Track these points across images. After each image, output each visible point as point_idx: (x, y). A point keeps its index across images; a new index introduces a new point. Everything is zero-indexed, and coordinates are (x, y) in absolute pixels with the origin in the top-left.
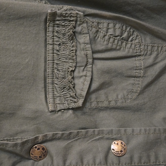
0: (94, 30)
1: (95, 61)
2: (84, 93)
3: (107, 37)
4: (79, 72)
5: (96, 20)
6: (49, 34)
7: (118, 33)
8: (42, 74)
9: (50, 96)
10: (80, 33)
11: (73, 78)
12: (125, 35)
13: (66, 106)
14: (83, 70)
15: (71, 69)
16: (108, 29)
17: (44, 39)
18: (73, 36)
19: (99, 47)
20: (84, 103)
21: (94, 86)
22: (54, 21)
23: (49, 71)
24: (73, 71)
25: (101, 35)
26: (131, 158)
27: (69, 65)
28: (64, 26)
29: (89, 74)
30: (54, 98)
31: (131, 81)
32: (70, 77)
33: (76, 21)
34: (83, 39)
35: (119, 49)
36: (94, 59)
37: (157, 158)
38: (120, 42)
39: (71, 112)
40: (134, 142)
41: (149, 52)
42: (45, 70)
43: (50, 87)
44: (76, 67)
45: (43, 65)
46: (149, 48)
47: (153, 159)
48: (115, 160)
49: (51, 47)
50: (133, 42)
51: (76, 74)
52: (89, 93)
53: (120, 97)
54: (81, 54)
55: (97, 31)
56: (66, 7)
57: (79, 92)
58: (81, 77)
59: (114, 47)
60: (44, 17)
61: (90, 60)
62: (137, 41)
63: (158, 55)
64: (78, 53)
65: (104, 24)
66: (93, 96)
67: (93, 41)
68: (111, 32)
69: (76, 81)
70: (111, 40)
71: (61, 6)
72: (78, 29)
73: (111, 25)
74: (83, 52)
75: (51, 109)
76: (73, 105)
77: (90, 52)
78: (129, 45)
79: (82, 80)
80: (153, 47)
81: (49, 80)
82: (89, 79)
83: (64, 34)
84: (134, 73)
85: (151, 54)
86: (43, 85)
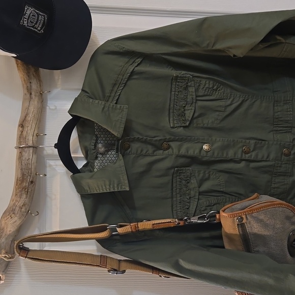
0: (198, 84)
1: (198, 102)
2: (190, 119)
3: (204, 89)
4: (188, 107)
5: (199, 79)
6: (173, 86)
7: (211, 86)
8: (168, 107)
9: (171, 119)
10: (190, 86)
11: (184, 110)
12: (215, 88)
13: (180, 125)
14: (190, 106)
15: (184, 105)
16: (205, 84)
17: (170, 89)
18: (186, 88)
19: (200, 94)
20: (189, 124)
21: (196, 115)
22: (177, 79)
23: (172, 106)
24: (185, 106)
25: (201, 87)
26: (213, 153)
27: (182, 103)
28: (182, 82)
29: (193, 108)
30: (173, 120)
31: (217, 113)
32: (183, 110)
33: (188, 80)
34: (192, 89)
35: (211, 95)
36: (197, 100)
37: (227, 154)
38: (212, 92)
39: (182, 128)
40: (216, 145)
41: (229, 98)
42: (170, 105)
43: (172, 114)
44: (186, 104)
45: (169, 102)
46: (229, 95)
47: (225, 155)
48: (205, 154)
49: (174, 93)
50: (220, 91)
51: (186, 108)
52: (193, 118)
53: (210, 122)
54: (189, 98)
55: (199, 85)
56: (183, 72)
57: (187, 118)
58: (189, 110)
59: (208, 94)
60: (172, 78)
61: (194, 101)
62: (222, 91)
63: (234, 99)
64: (188, 97)
65: (203, 82)
66: (195, 121)
67: (197, 90)
68: (207, 86)
69: (186, 112)
70: (207, 90)
71: (181, 72)
72: (189, 84)
73: (207, 82)
74: (191, 97)
75: (171, 126)
76: (183, 125)
77: (194, 97)
78: (217, 93)
79: (189, 111)
80: (231, 94)
81: (171, 111)
82: (193, 111)
83: (181, 87)
84: (219, 109)
85: (230, 99)
86: (168, 113)
